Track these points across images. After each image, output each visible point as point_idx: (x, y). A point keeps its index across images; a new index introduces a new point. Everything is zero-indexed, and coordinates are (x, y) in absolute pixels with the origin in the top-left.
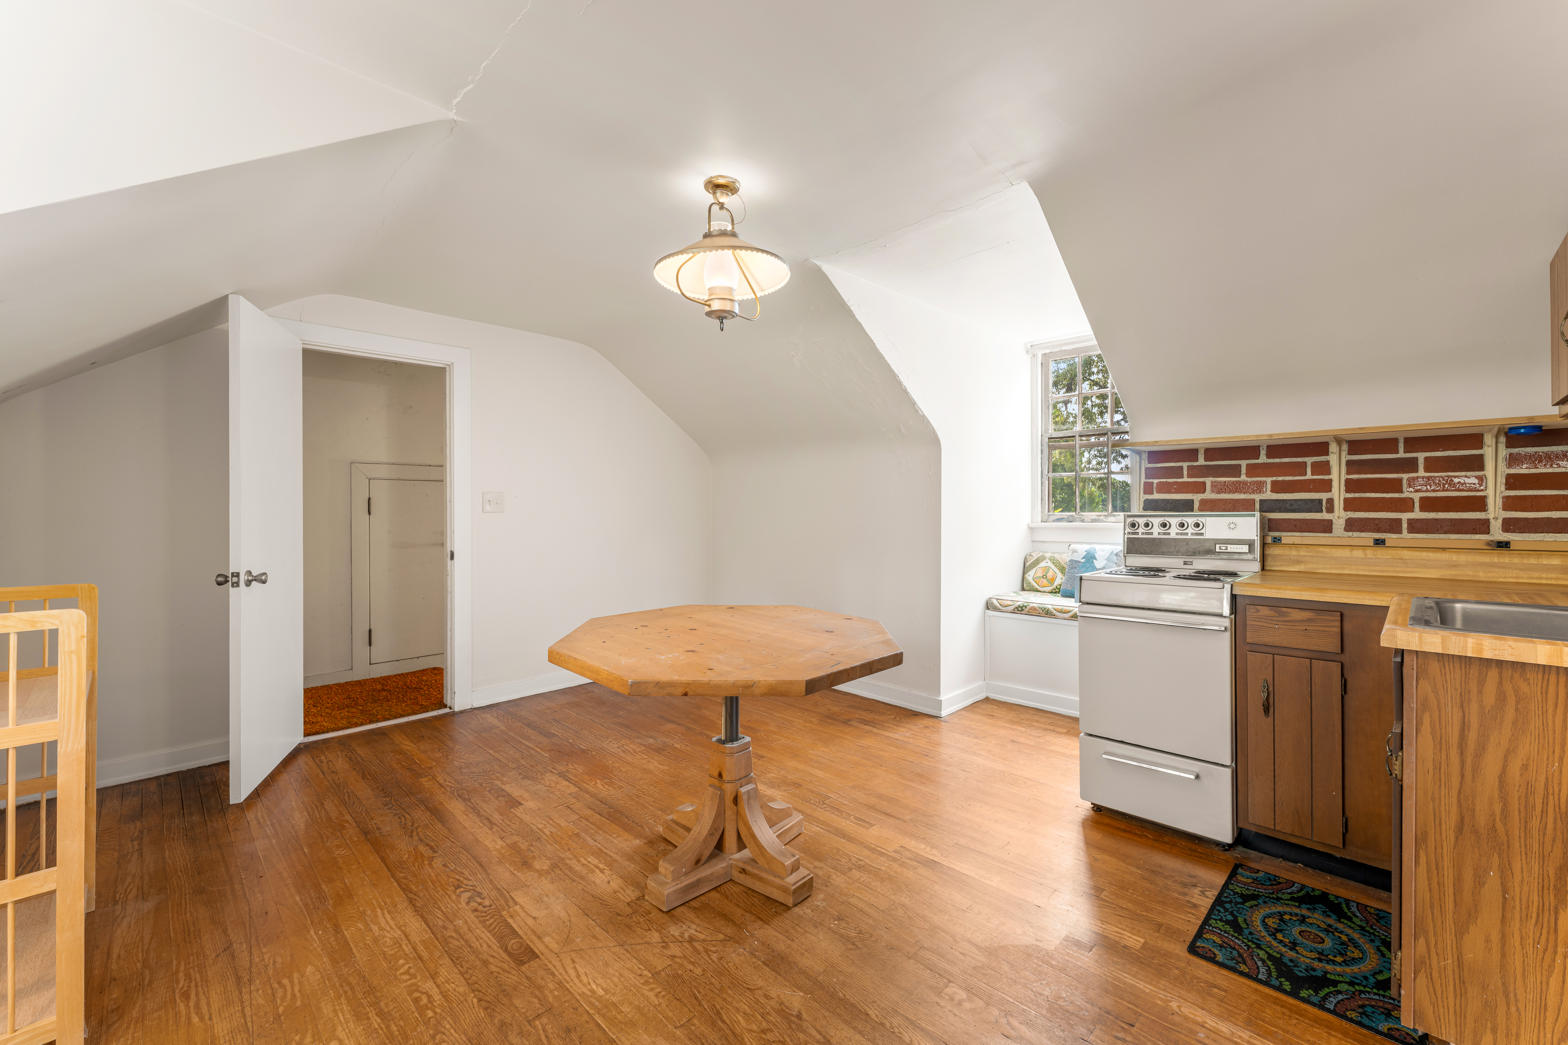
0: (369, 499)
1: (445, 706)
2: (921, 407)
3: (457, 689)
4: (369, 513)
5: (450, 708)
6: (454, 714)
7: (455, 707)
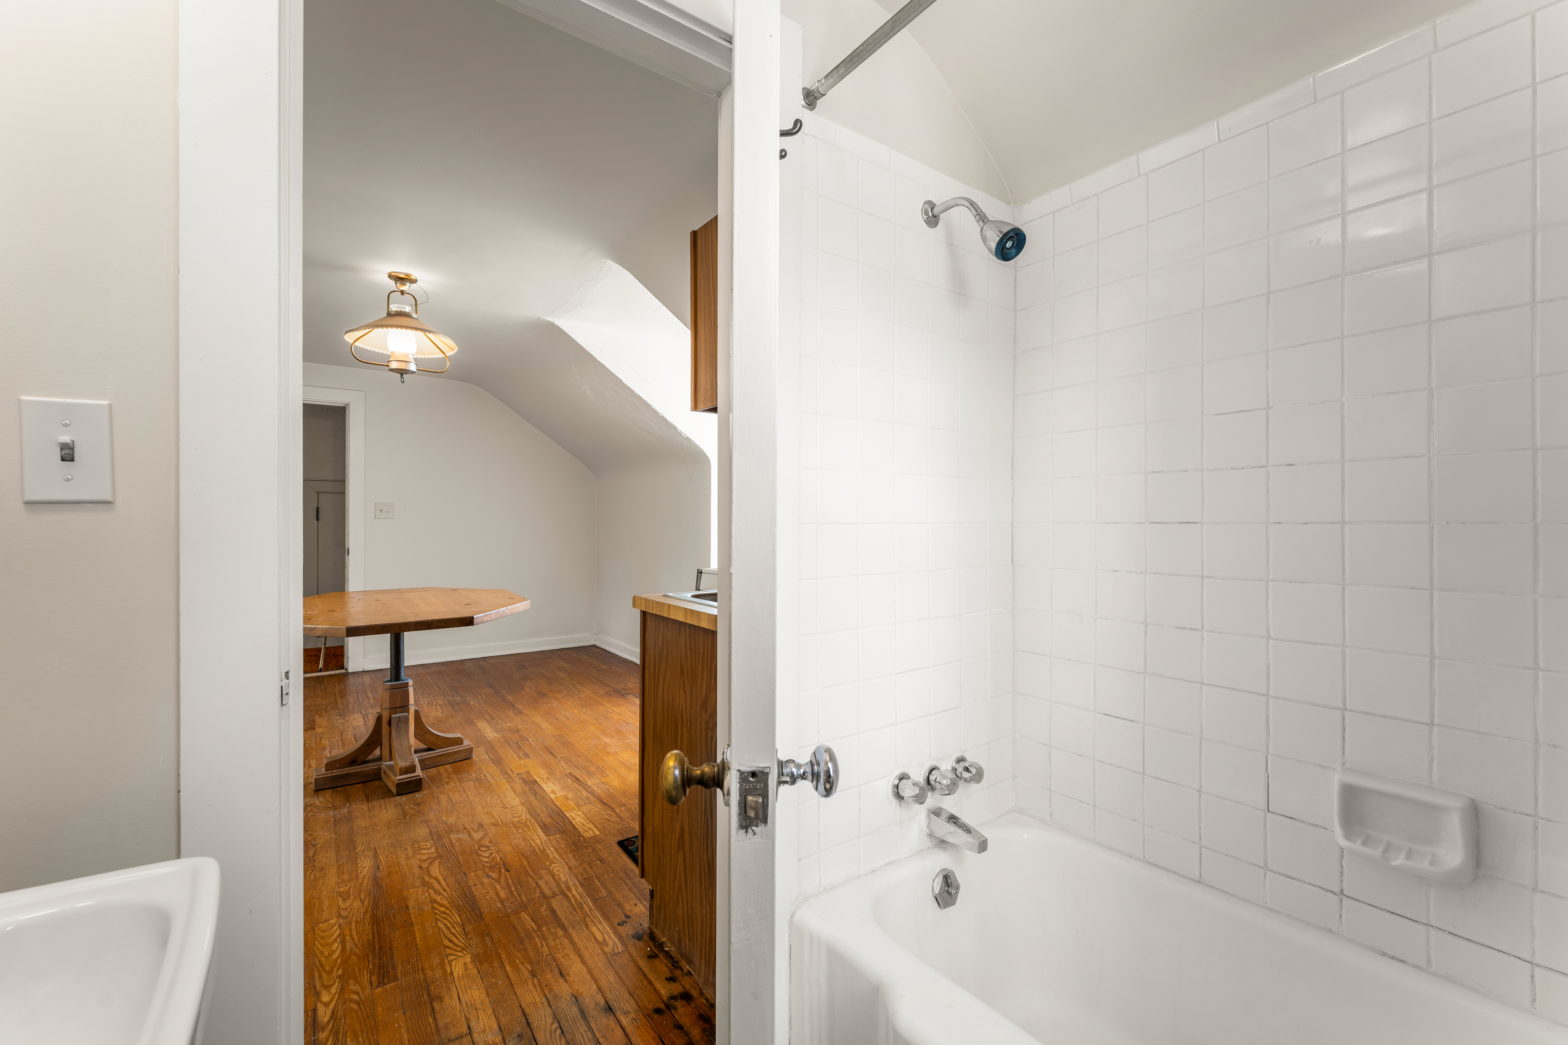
0: (318, 508)
1: (343, 668)
2: (682, 431)
3: (350, 656)
4: (318, 519)
5: (346, 670)
6: (347, 674)
7: (349, 669)
